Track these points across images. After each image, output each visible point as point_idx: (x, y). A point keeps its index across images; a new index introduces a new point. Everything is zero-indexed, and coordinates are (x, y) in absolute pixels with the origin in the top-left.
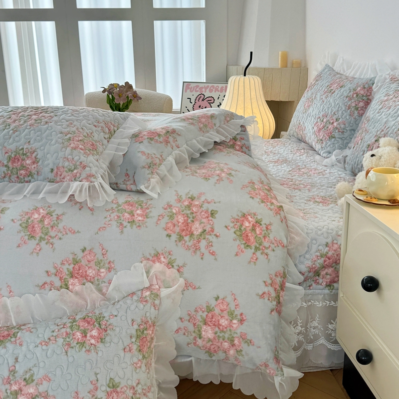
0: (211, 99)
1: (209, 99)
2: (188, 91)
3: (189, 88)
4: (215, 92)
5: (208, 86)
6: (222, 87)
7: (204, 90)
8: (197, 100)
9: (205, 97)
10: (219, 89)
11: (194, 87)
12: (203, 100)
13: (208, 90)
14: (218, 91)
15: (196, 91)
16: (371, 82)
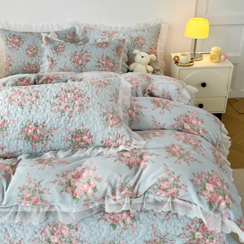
16: (71, 32)
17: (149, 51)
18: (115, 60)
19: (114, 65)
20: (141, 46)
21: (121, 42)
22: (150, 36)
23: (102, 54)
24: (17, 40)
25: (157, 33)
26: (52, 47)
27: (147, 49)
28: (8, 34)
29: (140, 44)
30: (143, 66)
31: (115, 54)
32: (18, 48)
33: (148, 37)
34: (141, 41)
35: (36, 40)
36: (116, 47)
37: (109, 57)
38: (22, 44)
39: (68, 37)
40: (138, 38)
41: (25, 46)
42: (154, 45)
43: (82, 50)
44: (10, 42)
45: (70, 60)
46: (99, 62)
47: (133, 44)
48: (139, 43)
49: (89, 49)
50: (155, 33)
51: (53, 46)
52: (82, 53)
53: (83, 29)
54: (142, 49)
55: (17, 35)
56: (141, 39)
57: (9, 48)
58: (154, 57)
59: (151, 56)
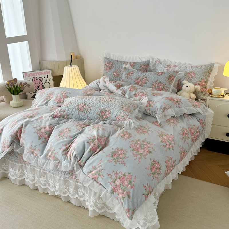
2: (27, 76)
4: (42, 75)
6: (45, 72)
11: (29, 74)
12: (37, 80)
13: (38, 74)
15: (32, 76)
16: (146, 63)
17: (198, 83)
18: (165, 85)
19: (164, 88)
20: (191, 79)
21: (174, 73)
22: (201, 71)
23: (157, 80)
24: (110, 65)
25: (209, 70)
26: (126, 73)
27: (196, 82)
29: (190, 77)
31: (167, 80)
32: (110, 70)
33: (199, 72)
36: (169, 76)
37: (161, 82)
38: (113, 68)
39: (143, 66)
40: (190, 72)
41: (113, 70)
42: (203, 79)
43: (144, 76)
44: (107, 66)
46: (153, 85)
49: (148, 76)
50: (207, 70)
52: (143, 78)
53: (155, 62)
54: (192, 81)
55: (112, 62)
56: (193, 73)
57: (105, 70)
58: (199, 87)
59: (196, 86)
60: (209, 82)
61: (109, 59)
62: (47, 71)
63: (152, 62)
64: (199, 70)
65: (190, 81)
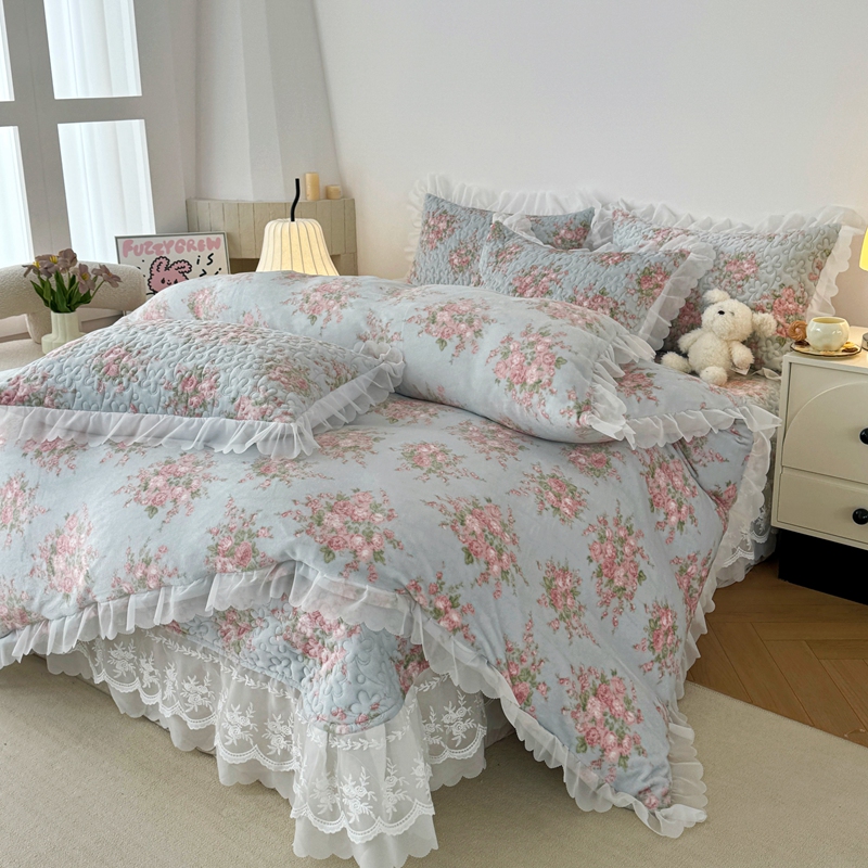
0: (183, 264)
1: (180, 265)
2: (131, 253)
3: (131, 249)
4: (189, 251)
5: (172, 242)
6: (201, 241)
7: (164, 249)
8: (154, 271)
9: (171, 263)
10: (196, 245)
11: (142, 246)
12: (167, 268)
13: (172, 249)
14: (195, 249)
15: (148, 253)
16: (577, 222)
17: (766, 301)
18: (623, 304)
20: (740, 283)
21: (667, 259)
22: (782, 255)
23: (593, 282)
24: (442, 225)
25: (815, 249)
26: (495, 250)
27: (758, 296)
28: (436, 207)
29: (738, 276)
30: (718, 342)
31: (630, 286)
32: (438, 244)
33: (776, 257)
34: (746, 266)
35: (481, 231)
36: (642, 268)
37: (608, 290)
38: (450, 236)
39: (563, 232)
40: (739, 258)
41: (452, 243)
42: (790, 287)
44: (429, 227)
45: (511, 284)
47: (717, 274)
48: (738, 272)
50: (809, 249)
51: (501, 246)
53: (611, 217)
54: (743, 292)
55: (450, 213)
56: (749, 262)
57: (422, 242)
58: (769, 322)
59: (759, 317)
60: (813, 302)
61: (443, 200)
62: (208, 239)
63: (602, 216)
64: (773, 250)
65: (734, 293)
